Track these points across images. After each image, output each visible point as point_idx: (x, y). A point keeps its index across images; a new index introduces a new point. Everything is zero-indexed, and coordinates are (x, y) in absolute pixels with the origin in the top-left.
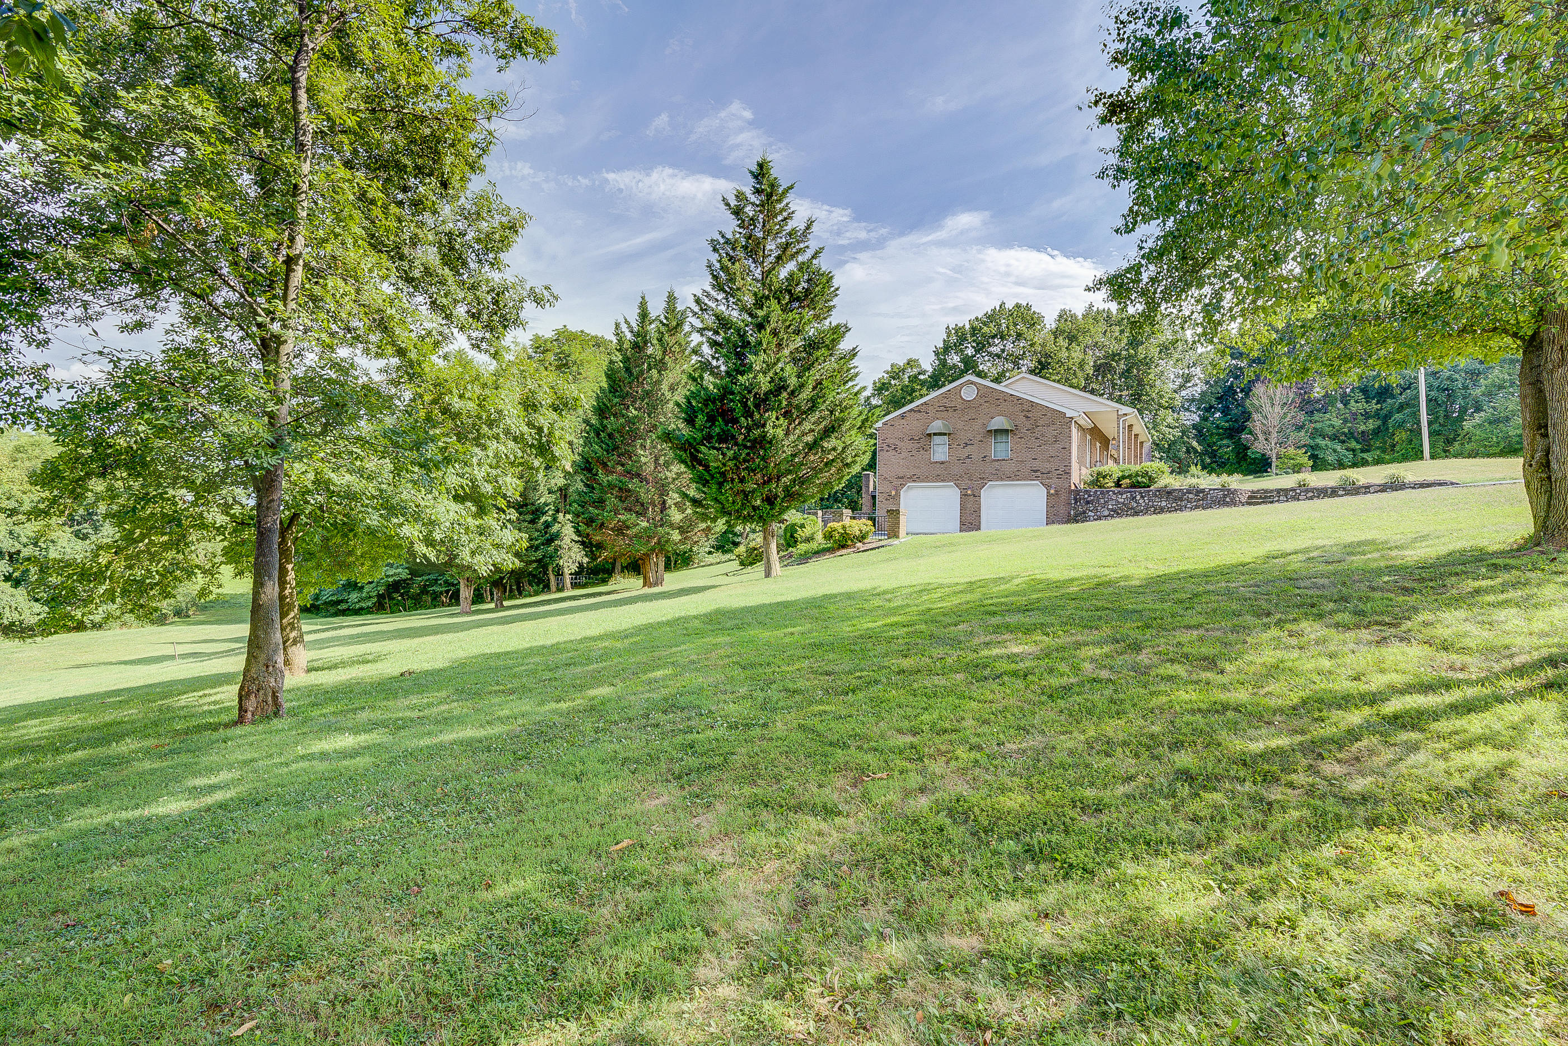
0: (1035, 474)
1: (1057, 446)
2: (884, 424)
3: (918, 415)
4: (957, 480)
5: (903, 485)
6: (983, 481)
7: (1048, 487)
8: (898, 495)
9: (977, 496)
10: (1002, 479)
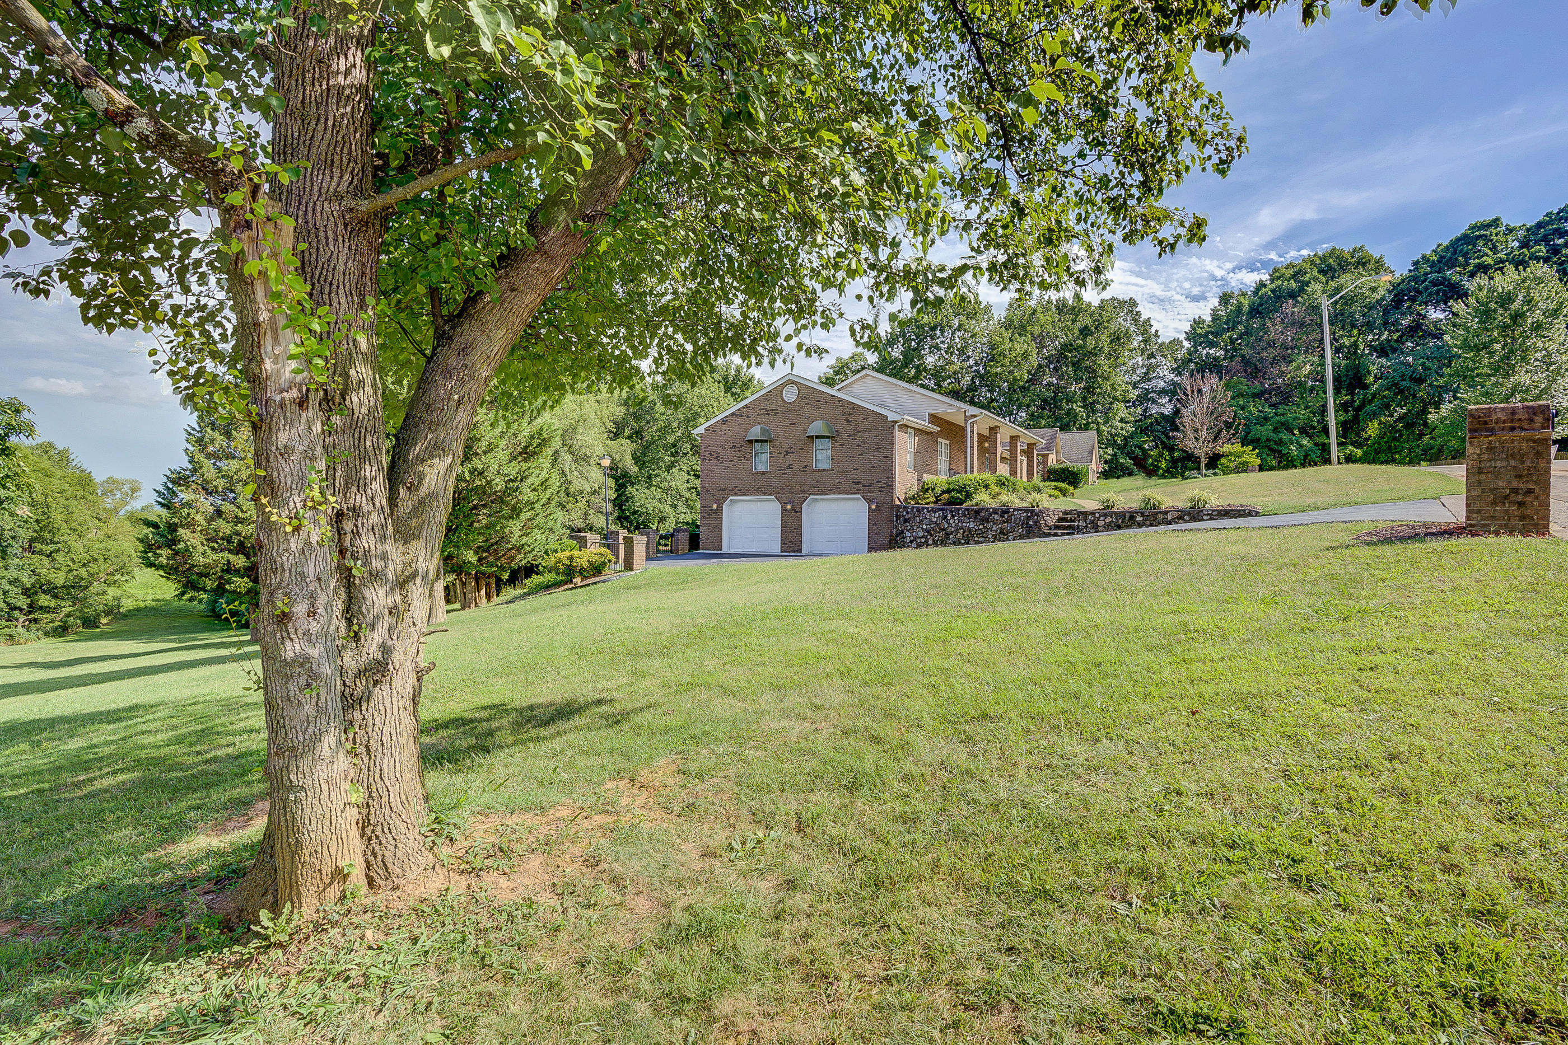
0: (858, 488)
1: (878, 454)
2: (707, 430)
3: (740, 420)
4: (778, 493)
5: (725, 499)
6: (804, 494)
7: (869, 501)
8: (720, 509)
9: (797, 511)
10: (823, 493)
